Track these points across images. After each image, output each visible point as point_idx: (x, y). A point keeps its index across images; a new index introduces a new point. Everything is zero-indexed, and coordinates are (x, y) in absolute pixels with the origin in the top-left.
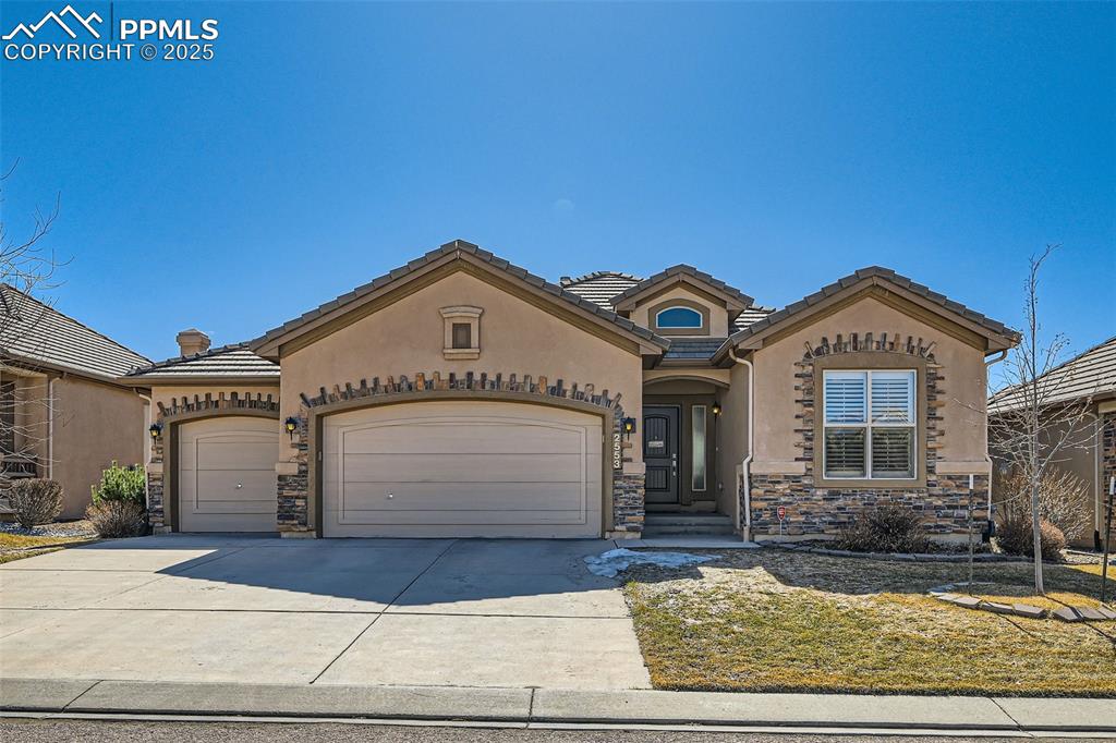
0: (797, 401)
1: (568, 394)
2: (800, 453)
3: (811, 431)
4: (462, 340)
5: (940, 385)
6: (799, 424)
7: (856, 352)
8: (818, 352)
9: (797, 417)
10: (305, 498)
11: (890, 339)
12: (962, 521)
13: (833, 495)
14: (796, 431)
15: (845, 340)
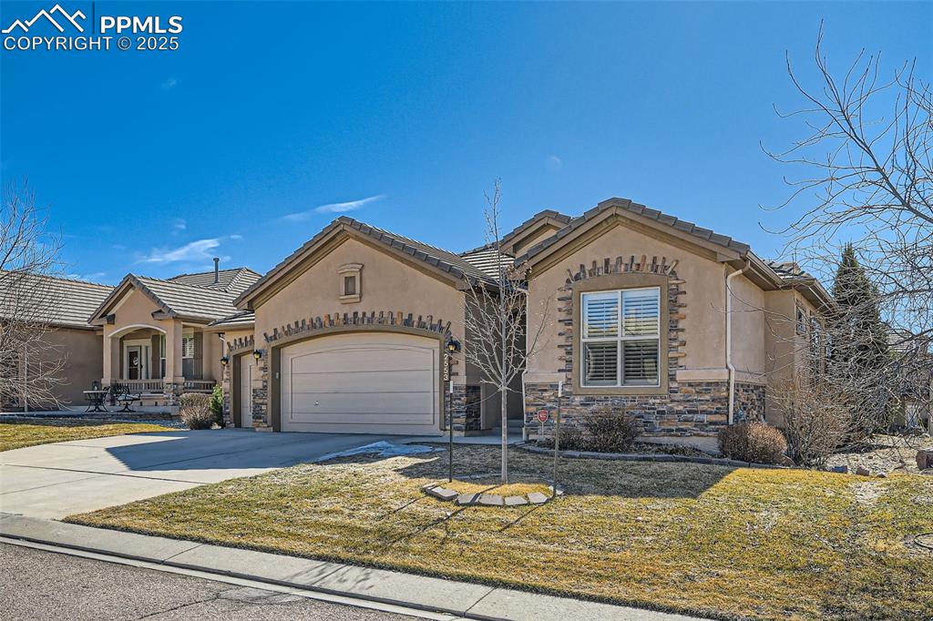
0: (560, 321)
1: (415, 324)
2: (563, 365)
3: (571, 346)
4: (350, 290)
5: (681, 299)
6: (562, 341)
7: (608, 274)
8: (577, 278)
9: (560, 334)
10: (266, 404)
11: (637, 261)
12: (700, 425)
13: (588, 401)
14: (559, 346)
15: (599, 265)
